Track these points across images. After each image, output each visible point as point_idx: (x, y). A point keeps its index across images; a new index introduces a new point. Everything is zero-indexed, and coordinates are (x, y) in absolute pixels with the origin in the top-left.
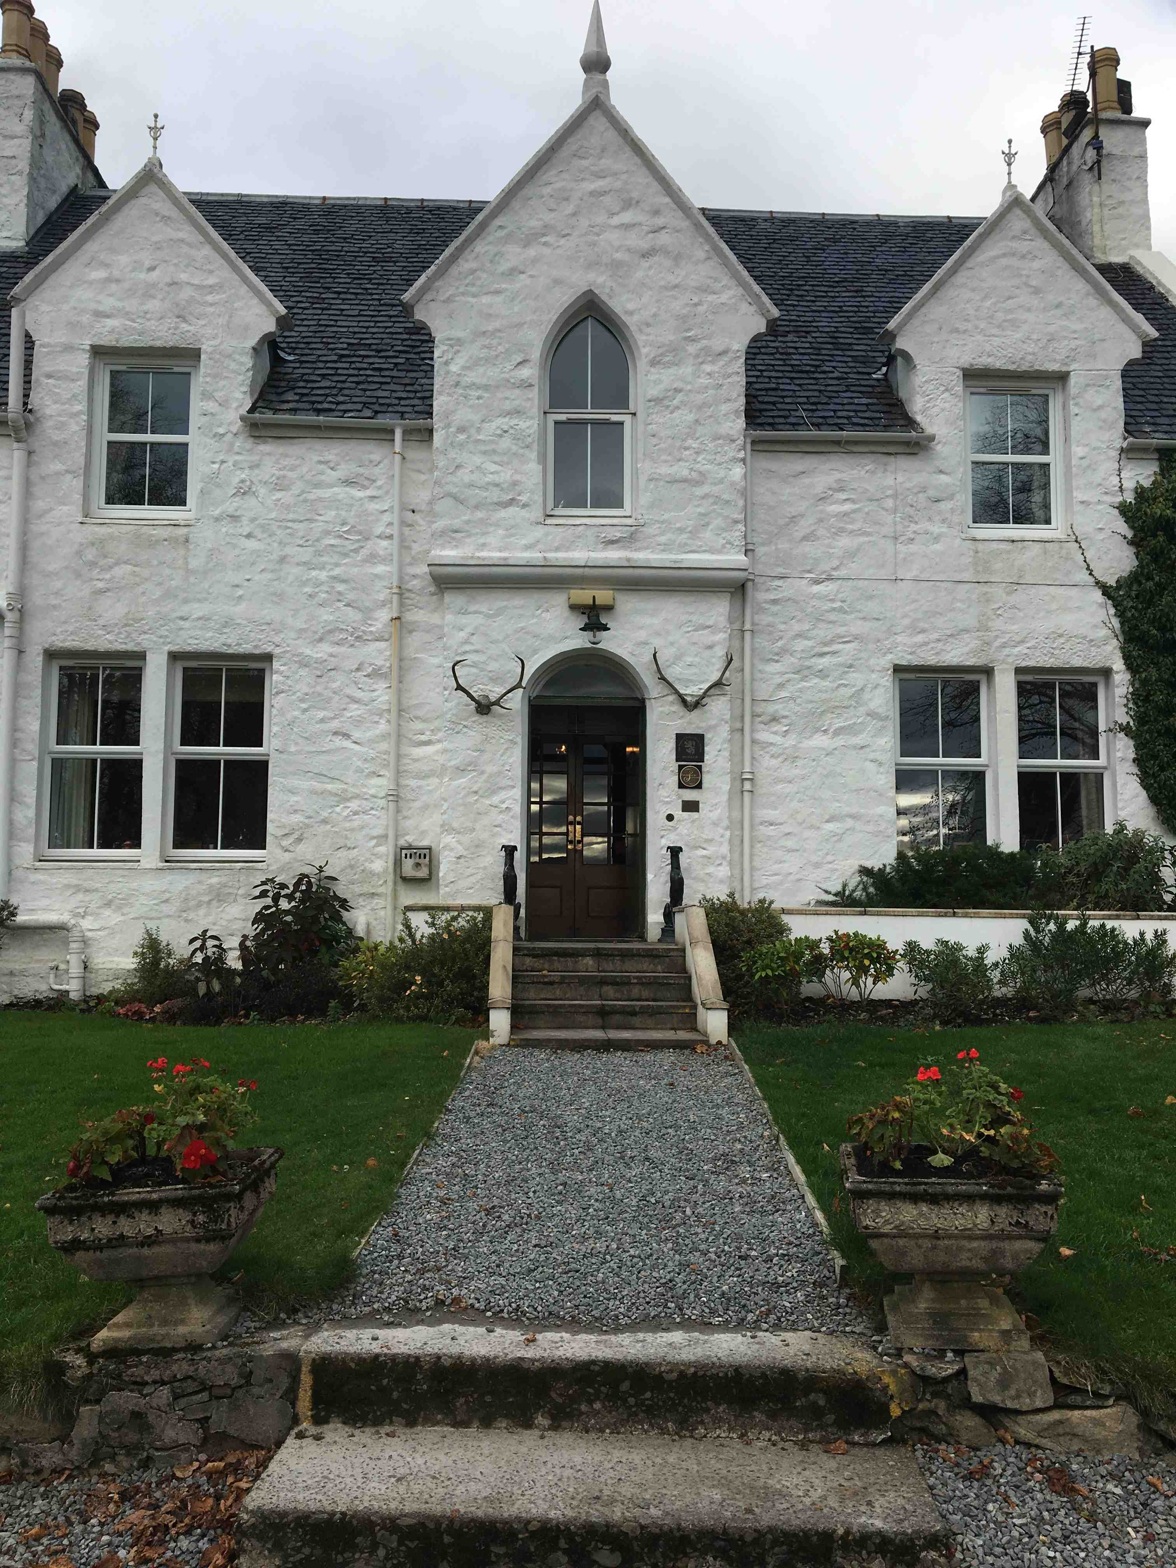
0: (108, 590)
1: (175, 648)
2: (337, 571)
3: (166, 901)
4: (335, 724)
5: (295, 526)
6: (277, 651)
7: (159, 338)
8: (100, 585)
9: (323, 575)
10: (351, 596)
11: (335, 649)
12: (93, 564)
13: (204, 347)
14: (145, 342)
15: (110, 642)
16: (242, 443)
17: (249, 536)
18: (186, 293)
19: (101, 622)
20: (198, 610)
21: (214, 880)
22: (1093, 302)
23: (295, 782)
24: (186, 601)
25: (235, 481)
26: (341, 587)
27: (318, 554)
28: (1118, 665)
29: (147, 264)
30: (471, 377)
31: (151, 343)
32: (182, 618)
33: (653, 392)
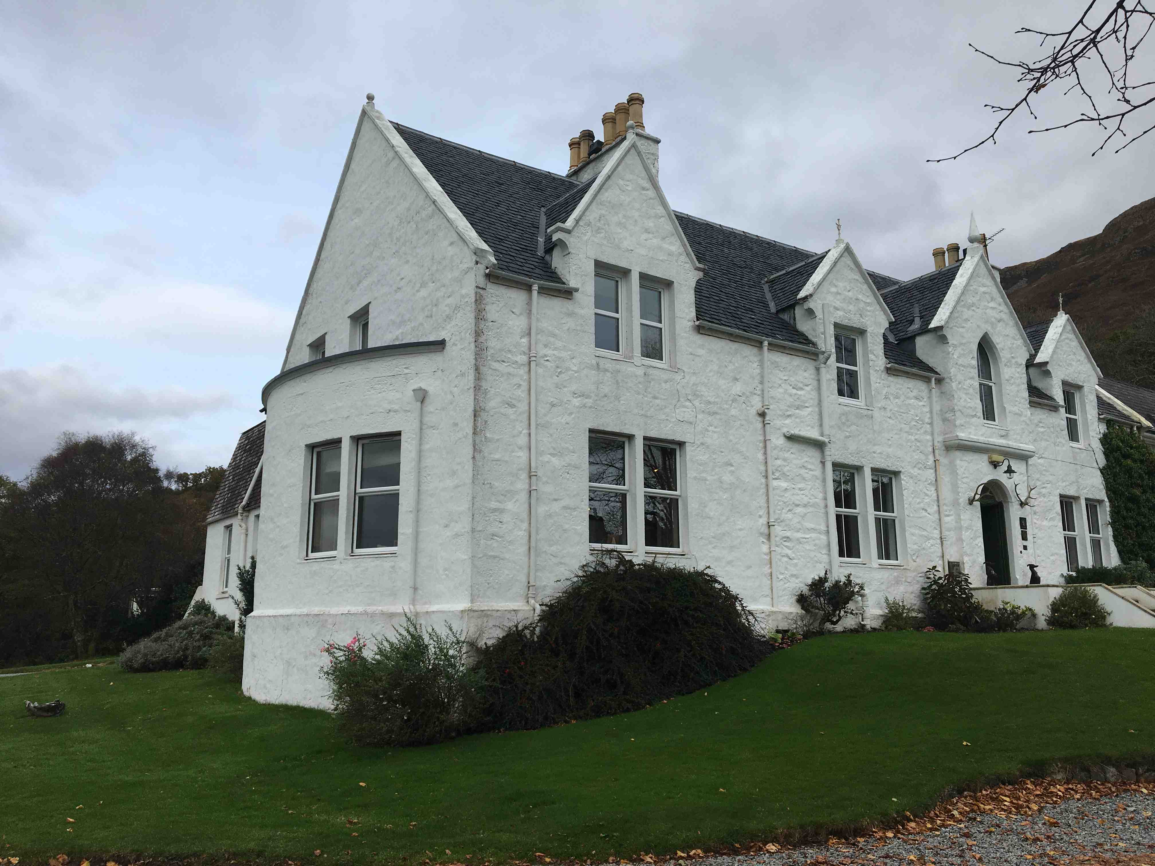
0: (850, 436)
1: (873, 466)
2: (917, 437)
3: (882, 583)
4: (922, 505)
5: (903, 414)
6: (903, 471)
7: (855, 323)
8: (847, 434)
9: (913, 438)
10: (922, 448)
11: (919, 471)
12: (844, 424)
13: (868, 330)
14: (850, 324)
15: (853, 461)
16: (884, 375)
17: (890, 418)
18: (862, 305)
19: (849, 451)
20: (878, 449)
21: (895, 574)
22: (1086, 361)
23: (913, 530)
24: (874, 445)
25: (884, 392)
26: (918, 444)
27: (911, 428)
28: (1106, 500)
29: (848, 288)
30: (960, 362)
31: (852, 325)
32: (874, 452)
33: (1007, 377)
